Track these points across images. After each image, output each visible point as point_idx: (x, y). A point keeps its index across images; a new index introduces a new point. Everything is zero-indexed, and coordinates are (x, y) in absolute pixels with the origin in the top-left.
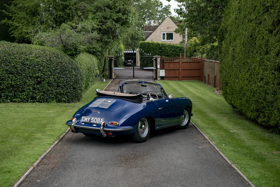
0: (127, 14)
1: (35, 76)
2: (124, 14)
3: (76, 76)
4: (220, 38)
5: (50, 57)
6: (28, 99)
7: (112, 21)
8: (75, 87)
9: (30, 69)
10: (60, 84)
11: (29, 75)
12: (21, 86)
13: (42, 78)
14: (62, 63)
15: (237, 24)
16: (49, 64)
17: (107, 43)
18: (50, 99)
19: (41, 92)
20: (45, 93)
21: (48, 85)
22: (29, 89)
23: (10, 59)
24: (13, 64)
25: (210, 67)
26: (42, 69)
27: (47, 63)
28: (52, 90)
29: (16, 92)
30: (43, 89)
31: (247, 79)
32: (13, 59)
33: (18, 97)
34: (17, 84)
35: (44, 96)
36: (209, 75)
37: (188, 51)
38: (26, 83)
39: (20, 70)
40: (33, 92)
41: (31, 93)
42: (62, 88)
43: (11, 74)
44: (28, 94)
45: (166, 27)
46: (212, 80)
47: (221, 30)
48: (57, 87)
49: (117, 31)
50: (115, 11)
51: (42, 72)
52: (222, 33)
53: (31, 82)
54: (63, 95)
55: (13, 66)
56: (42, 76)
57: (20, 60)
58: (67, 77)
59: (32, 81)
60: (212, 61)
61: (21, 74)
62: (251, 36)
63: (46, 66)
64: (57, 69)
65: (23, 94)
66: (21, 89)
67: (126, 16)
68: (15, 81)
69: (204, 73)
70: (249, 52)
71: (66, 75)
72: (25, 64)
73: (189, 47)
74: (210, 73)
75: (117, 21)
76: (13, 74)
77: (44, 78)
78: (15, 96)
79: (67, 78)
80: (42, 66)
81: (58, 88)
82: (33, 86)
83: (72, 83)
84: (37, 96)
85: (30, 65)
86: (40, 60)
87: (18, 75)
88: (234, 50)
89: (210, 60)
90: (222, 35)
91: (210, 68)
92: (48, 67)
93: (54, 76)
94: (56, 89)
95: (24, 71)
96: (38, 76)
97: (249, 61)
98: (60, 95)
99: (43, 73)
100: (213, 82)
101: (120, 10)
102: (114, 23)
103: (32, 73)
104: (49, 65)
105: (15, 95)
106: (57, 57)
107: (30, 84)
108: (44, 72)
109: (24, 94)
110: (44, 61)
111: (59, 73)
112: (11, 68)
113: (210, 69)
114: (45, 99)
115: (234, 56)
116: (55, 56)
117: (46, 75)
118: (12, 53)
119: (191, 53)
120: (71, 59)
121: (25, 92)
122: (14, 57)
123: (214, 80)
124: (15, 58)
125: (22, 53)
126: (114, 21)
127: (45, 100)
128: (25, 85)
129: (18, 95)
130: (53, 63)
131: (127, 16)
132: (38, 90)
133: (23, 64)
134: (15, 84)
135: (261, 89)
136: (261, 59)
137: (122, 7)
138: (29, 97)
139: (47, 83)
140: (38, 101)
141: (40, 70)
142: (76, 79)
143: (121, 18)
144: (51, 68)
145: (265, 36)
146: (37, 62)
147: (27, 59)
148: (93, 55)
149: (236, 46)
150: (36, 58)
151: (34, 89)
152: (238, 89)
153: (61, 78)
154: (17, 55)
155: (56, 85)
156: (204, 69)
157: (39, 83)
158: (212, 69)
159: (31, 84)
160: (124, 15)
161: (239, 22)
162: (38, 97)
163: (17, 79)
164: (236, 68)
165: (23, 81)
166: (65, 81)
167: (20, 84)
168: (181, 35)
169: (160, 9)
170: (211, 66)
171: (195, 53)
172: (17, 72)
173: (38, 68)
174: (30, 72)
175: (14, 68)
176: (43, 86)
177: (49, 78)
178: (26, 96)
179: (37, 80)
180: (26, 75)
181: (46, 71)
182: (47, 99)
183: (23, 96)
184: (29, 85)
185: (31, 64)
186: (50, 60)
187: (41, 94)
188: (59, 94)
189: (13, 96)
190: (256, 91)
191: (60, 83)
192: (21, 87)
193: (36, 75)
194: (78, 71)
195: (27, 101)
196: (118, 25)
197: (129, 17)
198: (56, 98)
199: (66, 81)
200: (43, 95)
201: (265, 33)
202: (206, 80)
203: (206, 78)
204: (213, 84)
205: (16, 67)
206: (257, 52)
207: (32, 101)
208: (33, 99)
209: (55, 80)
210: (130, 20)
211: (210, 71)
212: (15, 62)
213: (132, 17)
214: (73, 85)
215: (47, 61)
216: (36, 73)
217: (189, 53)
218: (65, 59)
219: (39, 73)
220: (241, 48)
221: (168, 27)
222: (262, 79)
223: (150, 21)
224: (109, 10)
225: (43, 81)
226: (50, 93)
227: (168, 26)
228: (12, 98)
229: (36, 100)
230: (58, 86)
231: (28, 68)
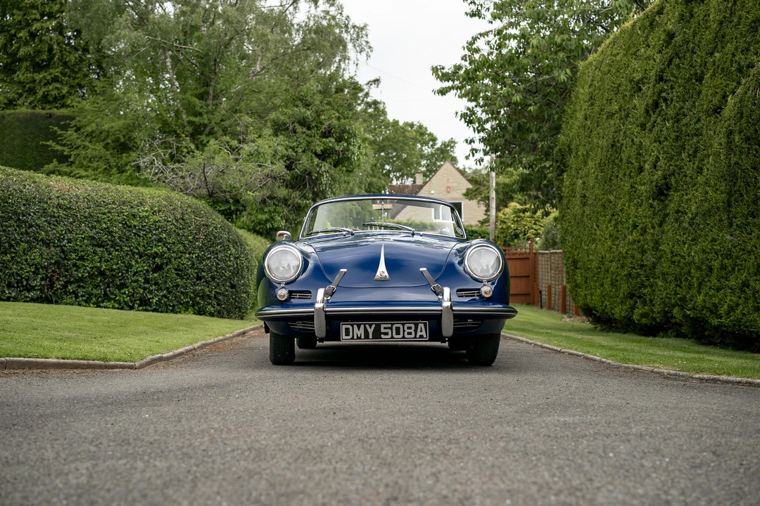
0: (347, 141)
1: (149, 252)
2: (339, 140)
3: (238, 258)
4: (559, 167)
5: (183, 214)
6: (133, 305)
7: (312, 157)
8: (235, 285)
9: (139, 236)
10: (204, 274)
11: (137, 249)
12: (120, 274)
13: (165, 258)
14: (207, 226)
15: (588, 129)
16: (181, 226)
17: (299, 210)
18: (181, 306)
19: (161, 290)
20: (169, 293)
21: (176, 274)
22: (135, 282)
23: (99, 213)
24: (104, 226)
25: (551, 266)
26: (165, 238)
27: (175, 226)
28: (186, 286)
29: (109, 287)
30: (166, 282)
31: (611, 236)
32: (104, 214)
33: (111, 299)
34: (112, 270)
35: (169, 299)
36: (550, 287)
37: (498, 237)
38: (130, 266)
39: (119, 238)
40: (145, 289)
41: (142, 291)
42: (206, 281)
43: (100, 246)
44: (134, 293)
45: (443, 188)
46: (557, 300)
47: (560, 150)
48: (197, 280)
49: (324, 180)
50: (318, 134)
51: (164, 245)
52: (562, 155)
53: (141, 266)
54: (210, 299)
55: (105, 228)
56: (165, 253)
57: (119, 216)
58: (217, 258)
59: (144, 263)
60: (556, 253)
61: (121, 246)
62: (613, 145)
63: (175, 231)
64: (197, 239)
65: (123, 291)
66: (120, 280)
67: (345, 144)
68: (108, 261)
69: (538, 285)
70: (610, 179)
71: (217, 254)
72: (130, 226)
73: (502, 228)
74: (553, 282)
75: (323, 156)
76: (103, 246)
77: (168, 258)
78: (106, 297)
79: (219, 260)
80: (165, 231)
81: (198, 282)
82: (144, 274)
83: (228, 274)
84: (153, 298)
85: (141, 229)
86: (160, 219)
87: (114, 248)
88: (584, 183)
89: (552, 251)
90: (562, 160)
91: (551, 270)
92: (179, 235)
93: (190, 254)
94: (195, 284)
95: (127, 240)
96: (156, 253)
97: (612, 198)
98: (202, 298)
99: (167, 247)
100: (561, 304)
101: (330, 132)
102: (316, 161)
103: (144, 246)
104: (180, 229)
105: (105, 294)
106: (196, 212)
107: (139, 269)
108: (169, 243)
109: (125, 293)
110: (169, 219)
111: (200, 248)
112: (100, 233)
113: (553, 272)
114: (170, 306)
115: (585, 196)
116: (193, 212)
117: (174, 252)
118: (104, 202)
119: (505, 241)
120: (226, 221)
121: (127, 287)
122: (106, 211)
123: (561, 297)
124: (109, 212)
125: (124, 203)
126: (317, 155)
127: (171, 308)
128: (127, 271)
129: (112, 294)
130: (190, 227)
131: (348, 145)
132: (156, 284)
133: (126, 225)
134: (108, 269)
135: (635, 247)
136: (632, 187)
137: (335, 122)
138: (135, 300)
139: (176, 270)
140: (154, 310)
141: (160, 240)
142: (237, 264)
143: (332, 148)
144: (183, 235)
145: (636, 137)
146: (155, 221)
147: (133, 215)
148: (266, 238)
149: (587, 176)
150: (153, 213)
151: (147, 281)
152: (595, 264)
153: (204, 260)
154: (114, 206)
155: (195, 275)
156: (538, 274)
157: (158, 268)
158: (557, 272)
159: (141, 271)
160: (340, 142)
161: (591, 123)
162: (154, 301)
163: (111, 259)
164: (590, 219)
165: (124, 263)
166: (214, 268)
167: (119, 268)
168: (482, 202)
169: (427, 150)
170: (553, 265)
171: (516, 241)
172: (112, 241)
173: (157, 235)
174: (139, 244)
175: (106, 234)
176: (166, 276)
177: (180, 258)
178: (130, 296)
179: (154, 263)
180: (131, 251)
181: (174, 243)
182: (173, 306)
183: (123, 298)
184: (137, 272)
185: (143, 226)
186: (183, 220)
187: (161, 294)
188: (200, 297)
189: (101, 297)
190: (627, 253)
191: (204, 272)
192: (119, 277)
193: (152, 250)
194: (241, 248)
195: (132, 308)
196: (326, 166)
197: (351, 148)
198: (193, 306)
199: (216, 267)
200: (165, 296)
201: (635, 133)
202: (543, 301)
203: (544, 297)
204: (560, 308)
205: (112, 232)
206: (625, 175)
207: (141, 308)
208: (145, 304)
209: (193, 264)
210: (353, 153)
211: (551, 277)
212: (109, 220)
213: (359, 147)
214: (231, 279)
215: (177, 221)
216: (152, 247)
217: (502, 243)
218: (214, 220)
219: (158, 246)
220: (597, 175)
221: (449, 187)
222: (635, 226)
223: (402, 179)
224: (305, 130)
225: (167, 265)
226: (182, 293)
227: (449, 185)
228: (100, 299)
229: (151, 307)
230: (199, 278)
231: (135, 234)
